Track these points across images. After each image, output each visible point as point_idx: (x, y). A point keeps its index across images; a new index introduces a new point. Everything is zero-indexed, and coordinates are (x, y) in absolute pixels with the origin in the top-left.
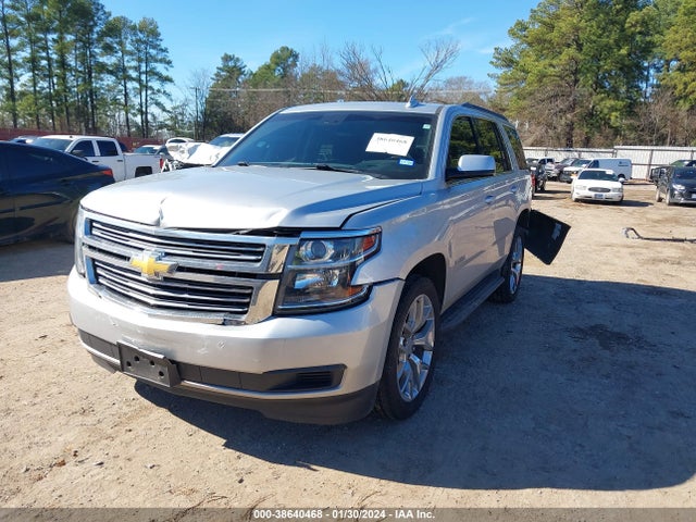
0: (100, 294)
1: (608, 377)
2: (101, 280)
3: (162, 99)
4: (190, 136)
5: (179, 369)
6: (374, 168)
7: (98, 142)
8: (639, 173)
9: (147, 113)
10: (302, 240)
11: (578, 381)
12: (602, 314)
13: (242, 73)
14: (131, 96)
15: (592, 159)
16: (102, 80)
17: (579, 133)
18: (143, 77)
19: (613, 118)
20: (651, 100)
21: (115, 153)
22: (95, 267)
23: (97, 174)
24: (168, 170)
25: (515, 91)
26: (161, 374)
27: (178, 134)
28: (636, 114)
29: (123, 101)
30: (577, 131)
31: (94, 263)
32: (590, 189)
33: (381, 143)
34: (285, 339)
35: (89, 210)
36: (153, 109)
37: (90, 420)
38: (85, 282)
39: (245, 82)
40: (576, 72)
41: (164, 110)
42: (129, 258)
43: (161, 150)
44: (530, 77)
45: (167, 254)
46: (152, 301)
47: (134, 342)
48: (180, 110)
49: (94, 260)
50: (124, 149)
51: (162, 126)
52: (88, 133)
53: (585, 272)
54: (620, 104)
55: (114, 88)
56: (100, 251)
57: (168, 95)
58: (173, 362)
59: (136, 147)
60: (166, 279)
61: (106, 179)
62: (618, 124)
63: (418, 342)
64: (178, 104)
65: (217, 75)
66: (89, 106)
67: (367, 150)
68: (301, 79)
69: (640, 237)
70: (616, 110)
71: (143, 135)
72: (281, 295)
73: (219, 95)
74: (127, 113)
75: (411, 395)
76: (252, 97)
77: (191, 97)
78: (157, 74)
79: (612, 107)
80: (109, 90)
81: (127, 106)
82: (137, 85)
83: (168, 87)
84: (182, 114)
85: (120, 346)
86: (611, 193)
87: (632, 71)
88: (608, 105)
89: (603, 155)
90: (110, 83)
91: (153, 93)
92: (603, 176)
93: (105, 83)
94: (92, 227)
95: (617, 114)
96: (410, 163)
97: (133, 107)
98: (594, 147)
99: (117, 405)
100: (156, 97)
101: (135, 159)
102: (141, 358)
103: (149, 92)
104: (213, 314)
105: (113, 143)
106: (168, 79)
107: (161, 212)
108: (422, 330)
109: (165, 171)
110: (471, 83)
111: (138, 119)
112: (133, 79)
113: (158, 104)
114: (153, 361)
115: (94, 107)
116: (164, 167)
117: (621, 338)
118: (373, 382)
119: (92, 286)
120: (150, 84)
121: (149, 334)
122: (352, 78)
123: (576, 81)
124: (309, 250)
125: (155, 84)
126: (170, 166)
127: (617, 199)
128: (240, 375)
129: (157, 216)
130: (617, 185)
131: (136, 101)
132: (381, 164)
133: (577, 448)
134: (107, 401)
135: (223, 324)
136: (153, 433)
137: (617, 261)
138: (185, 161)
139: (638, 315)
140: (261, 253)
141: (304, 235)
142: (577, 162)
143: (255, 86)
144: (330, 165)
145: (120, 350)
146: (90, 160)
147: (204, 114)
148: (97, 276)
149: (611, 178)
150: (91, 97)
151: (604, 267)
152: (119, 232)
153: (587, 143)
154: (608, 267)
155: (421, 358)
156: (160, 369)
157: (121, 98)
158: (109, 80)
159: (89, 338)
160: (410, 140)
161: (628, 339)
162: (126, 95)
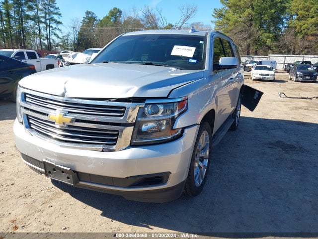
0: (32, 134)
1: (291, 169)
2: (32, 126)
3: (57, 32)
4: (71, 50)
5: (78, 176)
6: (176, 64)
7: (27, 52)
8: (280, 67)
9: (50, 39)
10: (146, 104)
11: (278, 171)
12: (279, 135)
13: (95, 20)
14: (42, 30)
15: (259, 61)
16: (28, 23)
17: (253, 48)
18: (48, 22)
19: (267, 41)
20: (284, 33)
21: (35, 58)
22: (28, 119)
23: (27, 68)
24: (63, 66)
25: (223, 29)
26: (68, 178)
27: (65, 49)
28: (278, 40)
29: (38, 33)
30: (251, 48)
31: (28, 117)
32: (260, 75)
33: (179, 51)
34: (138, 159)
35: (23, 88)
36: (53, 37)
37: (29, 200)
38: (23, 127)
39: (97, 24)
40: (251, 20)
41: (58, 37)
42: (48, 115)
43: (58, 57)
44: (231, 23)
45: (69, 112)
46: (62, 138)
47: (52, 161)
48: (66, 38)
49: (27, 115)
50: (40, 56)
51: (57, 45)
52: (22, 48)
53: (266, 114)
54: (271, 35)
55: (34, 26)
56: (31, 110)
57: (60, 30)
58: (75, 172)
59: (46, 55)
60: (69, 126)
61: (32, 71)
62: (270, 45)
63: (202, 155)
64: (65, 35)
65: (83, 21)
66: (22, 36)
67: (171, 54)
68: (124, 23)
69: (286, 97)
70: (269, 38)
71: (49, 49)
72: (135, 135)
73: (85, 30)
74: (40, 39)
75: (199, 182)
76: (101, 31)
77: (71, 32)
78: (54, 20)
79: (268, 36)
80: (31, 28)
81: (40, 35)
82: (45, 25)
83: (60, 26)
84: (67, 40)
85: (44, 163)
86: (269, 76)
87: (276, 20)
88: (266, 36)
89: (263, 59)
90: (32, 24)
91: (53, 29)
92: (265, 68)
93: (29, 24)
94: (25, 97)
95: (270, 40)
96: (195, 61)
97: (43, 36)
98: (260, 55)
99: (43, 192)
100: (54, 31)
101: (45, 61)
102: (57, 170)
103: (51, 29)
104: (96, 146)
105: (34, 53)
106: (59, 23)
107: (65, 89)
108: (204, 149)
109: (61, 66)
110: (202, 25)
111: (46, 42)
112: (43, 22)
113: (55, 35)
114: (63, 171)
115: (24, 36)
116: (60, 65)
117: (292, 147)
118: (184, 180)
119: (27, 129)
120: (51, 25)
121: (61, 156)
122: (148, 22)
123: (251, 25)
124: (150, 109)
125: (54, 25)
126: (63, 64)
127: (272, 79)
128: (112, 179)
129: (63, 91)
130: (272, 72)
131: (44, 33)
132: (179, 62)
133: (287, 209)
134: (38, 189)
135: (102, 151)
136: (64, 207)
137: (279, 108)
138: (71, 61)
139: (297, 135)
140: (123, 112)
141: (147, 102)
142: (252, 62)
143: (102, 26)
144: (152, 62)
145: (45, 165)
146: (23, 61)
147: (78, 39)
148: (30, 124)
149: (269, 69)
150: (23, 31)
151: (274, 112)
152: (41, 100)
153: (256, 53)
154: (276, 111)
155: (203, 163)
156: (67, 175)
157: (37, 31)
158: (31, 23)
159: (26, 158)
160: (194, 49)
161: (295, 148)
162: (40, 30)
